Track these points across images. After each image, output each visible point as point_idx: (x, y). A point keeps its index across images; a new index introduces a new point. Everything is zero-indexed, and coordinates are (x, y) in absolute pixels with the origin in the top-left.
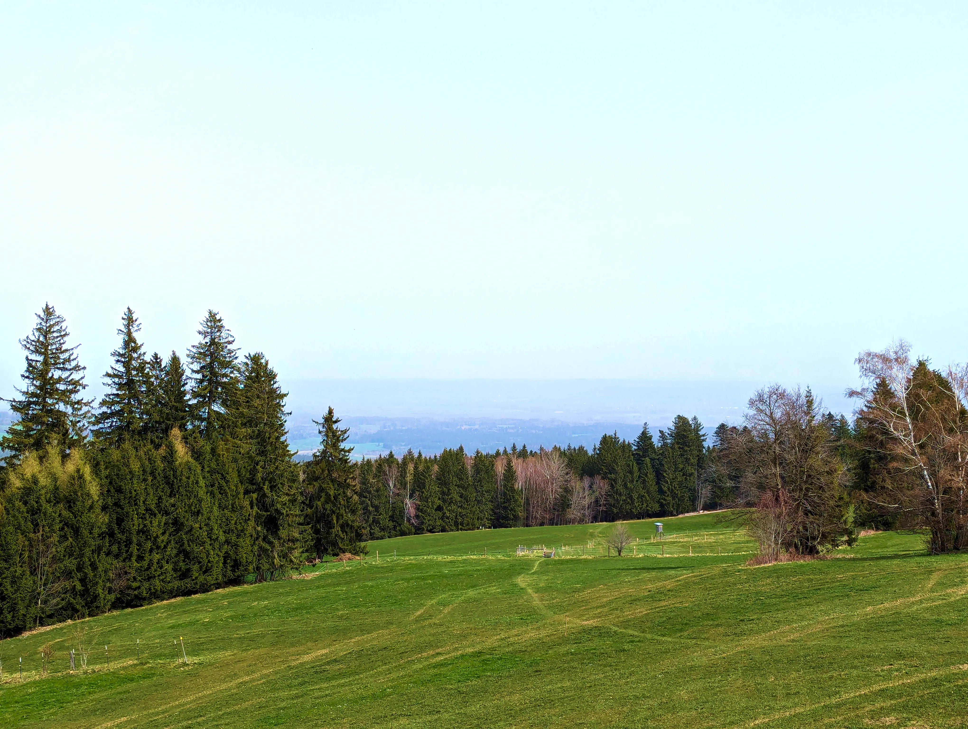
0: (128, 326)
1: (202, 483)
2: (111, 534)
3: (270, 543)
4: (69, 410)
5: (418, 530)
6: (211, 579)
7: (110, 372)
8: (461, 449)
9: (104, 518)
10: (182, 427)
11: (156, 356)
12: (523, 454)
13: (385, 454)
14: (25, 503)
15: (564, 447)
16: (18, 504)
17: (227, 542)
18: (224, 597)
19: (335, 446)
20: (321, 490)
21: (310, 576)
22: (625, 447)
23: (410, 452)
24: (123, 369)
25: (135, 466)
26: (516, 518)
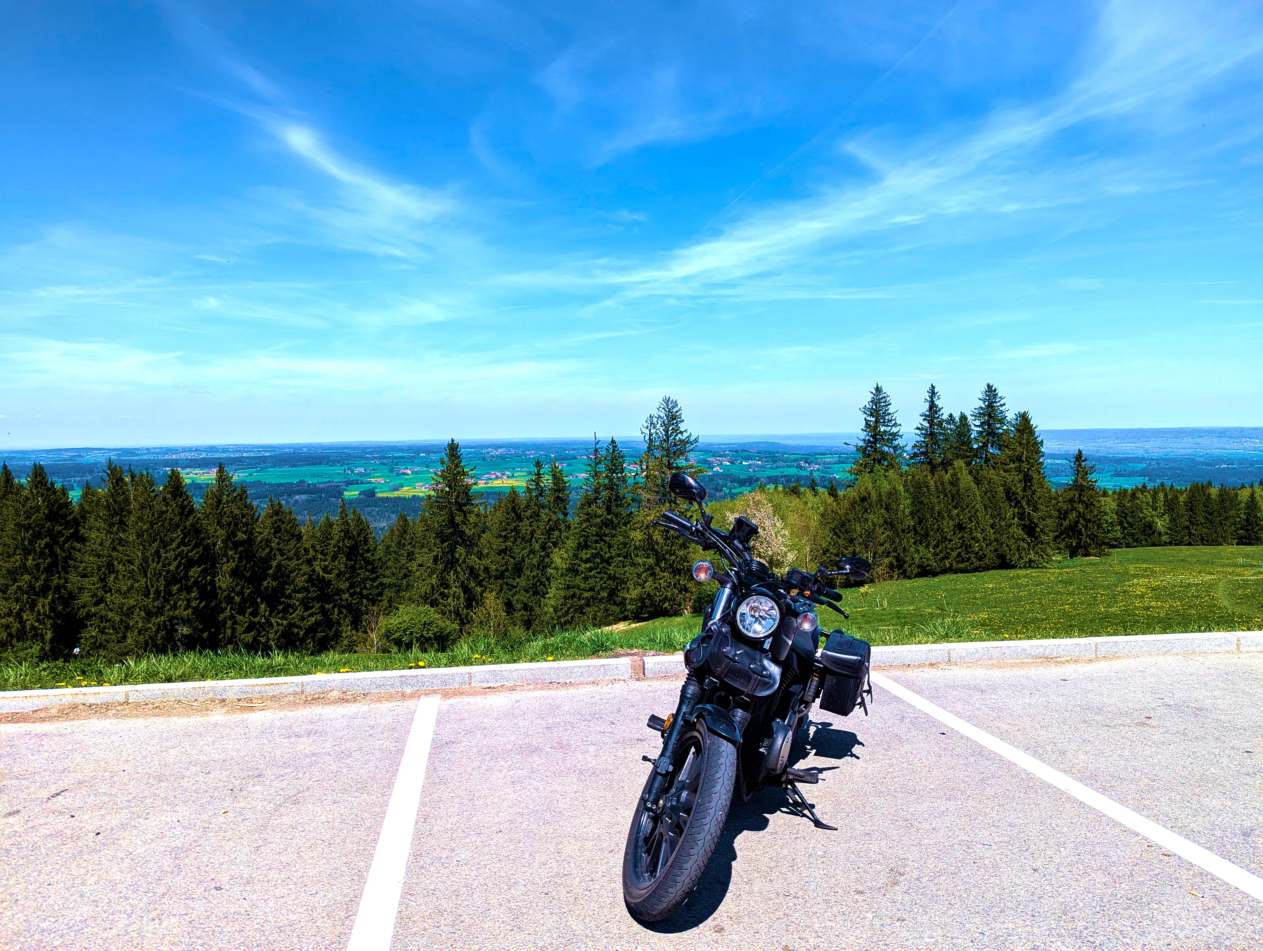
0: (931, 397)
1: (979, 498)
2: (917, 529)
3: (1032, 545)
4: (892, 451)
6: (984, 563)
7: (920, 426)
9: (911, 518)
10: (967, 463)
11: (951, 415)
19: (1084, 477)
20: (1072, 507)
23: (1161, 484)
24: (928, 425)
25: (932, 486)
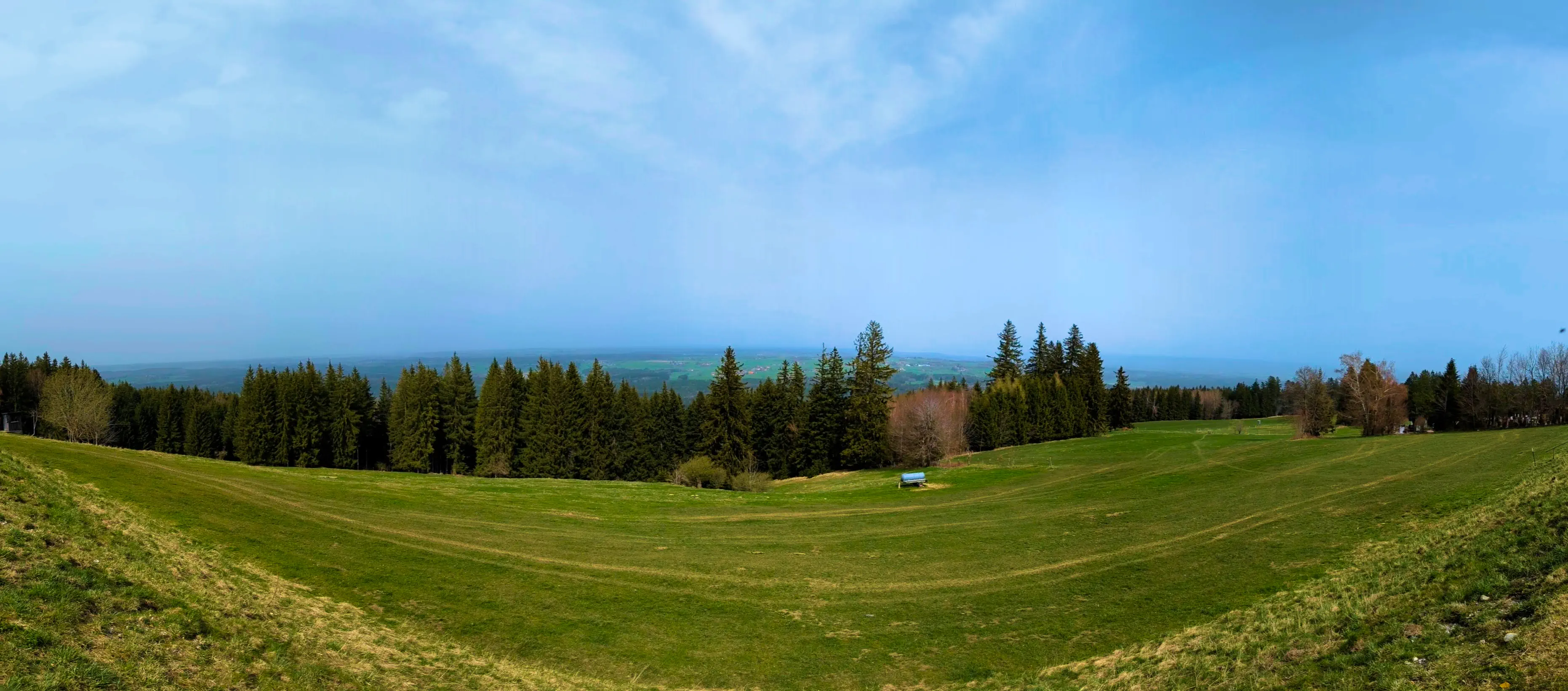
0: (1041, 330)
1: (1066, 395)
2: (1030, 414)
3: (1094, 422)
4: (1016, 363)
5: (1158, 419)
6: (1068, 434)
7: (1033, 348)
8: (1178, 386)
9: (1027, 407)
10: (1060, 372)
11: (1052, 342)
12: (1204, 389)
13: (1146, 387)
14: (997, 399)
15: (1222, 387)
16: (994, 399)
17: (1075, 420)
18: (1073, 442)
19: (1123, 382)
20: (1116, 400)
21: (1109, 436)
22: (1247, 389)
23: (1156, 386)
24: (1038, 347)
25: (1040, 387)
26: (1199, 416)
